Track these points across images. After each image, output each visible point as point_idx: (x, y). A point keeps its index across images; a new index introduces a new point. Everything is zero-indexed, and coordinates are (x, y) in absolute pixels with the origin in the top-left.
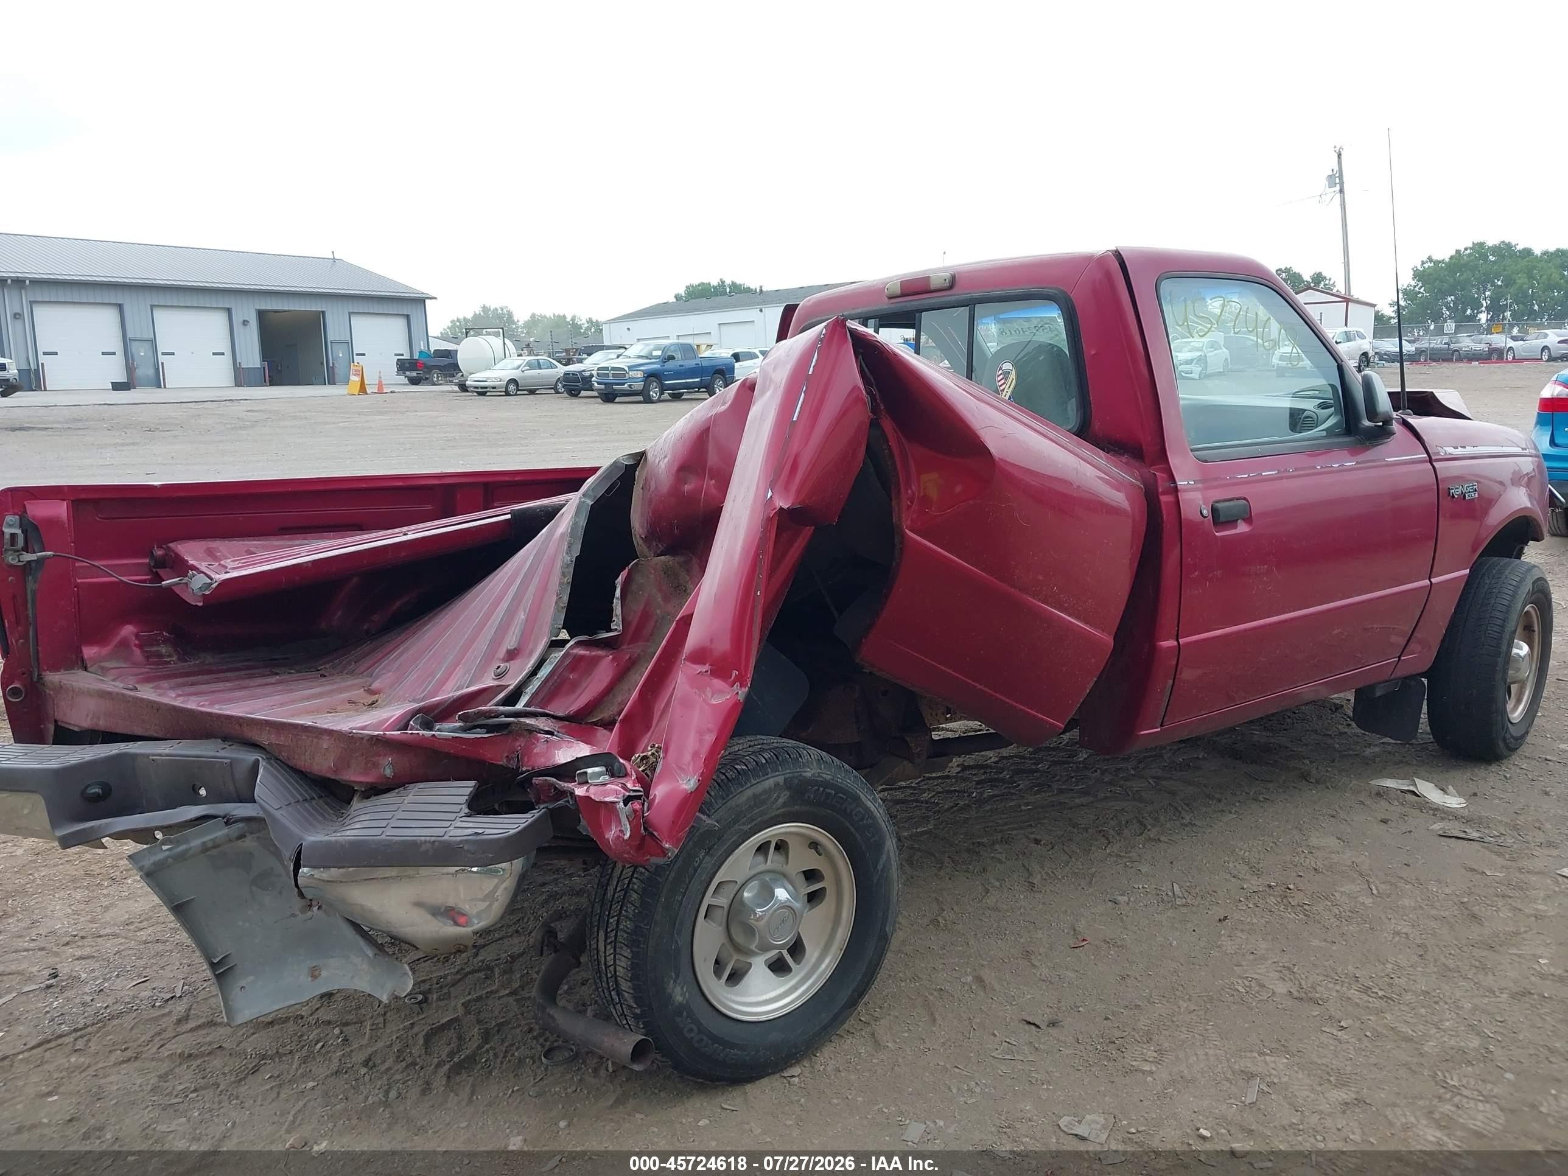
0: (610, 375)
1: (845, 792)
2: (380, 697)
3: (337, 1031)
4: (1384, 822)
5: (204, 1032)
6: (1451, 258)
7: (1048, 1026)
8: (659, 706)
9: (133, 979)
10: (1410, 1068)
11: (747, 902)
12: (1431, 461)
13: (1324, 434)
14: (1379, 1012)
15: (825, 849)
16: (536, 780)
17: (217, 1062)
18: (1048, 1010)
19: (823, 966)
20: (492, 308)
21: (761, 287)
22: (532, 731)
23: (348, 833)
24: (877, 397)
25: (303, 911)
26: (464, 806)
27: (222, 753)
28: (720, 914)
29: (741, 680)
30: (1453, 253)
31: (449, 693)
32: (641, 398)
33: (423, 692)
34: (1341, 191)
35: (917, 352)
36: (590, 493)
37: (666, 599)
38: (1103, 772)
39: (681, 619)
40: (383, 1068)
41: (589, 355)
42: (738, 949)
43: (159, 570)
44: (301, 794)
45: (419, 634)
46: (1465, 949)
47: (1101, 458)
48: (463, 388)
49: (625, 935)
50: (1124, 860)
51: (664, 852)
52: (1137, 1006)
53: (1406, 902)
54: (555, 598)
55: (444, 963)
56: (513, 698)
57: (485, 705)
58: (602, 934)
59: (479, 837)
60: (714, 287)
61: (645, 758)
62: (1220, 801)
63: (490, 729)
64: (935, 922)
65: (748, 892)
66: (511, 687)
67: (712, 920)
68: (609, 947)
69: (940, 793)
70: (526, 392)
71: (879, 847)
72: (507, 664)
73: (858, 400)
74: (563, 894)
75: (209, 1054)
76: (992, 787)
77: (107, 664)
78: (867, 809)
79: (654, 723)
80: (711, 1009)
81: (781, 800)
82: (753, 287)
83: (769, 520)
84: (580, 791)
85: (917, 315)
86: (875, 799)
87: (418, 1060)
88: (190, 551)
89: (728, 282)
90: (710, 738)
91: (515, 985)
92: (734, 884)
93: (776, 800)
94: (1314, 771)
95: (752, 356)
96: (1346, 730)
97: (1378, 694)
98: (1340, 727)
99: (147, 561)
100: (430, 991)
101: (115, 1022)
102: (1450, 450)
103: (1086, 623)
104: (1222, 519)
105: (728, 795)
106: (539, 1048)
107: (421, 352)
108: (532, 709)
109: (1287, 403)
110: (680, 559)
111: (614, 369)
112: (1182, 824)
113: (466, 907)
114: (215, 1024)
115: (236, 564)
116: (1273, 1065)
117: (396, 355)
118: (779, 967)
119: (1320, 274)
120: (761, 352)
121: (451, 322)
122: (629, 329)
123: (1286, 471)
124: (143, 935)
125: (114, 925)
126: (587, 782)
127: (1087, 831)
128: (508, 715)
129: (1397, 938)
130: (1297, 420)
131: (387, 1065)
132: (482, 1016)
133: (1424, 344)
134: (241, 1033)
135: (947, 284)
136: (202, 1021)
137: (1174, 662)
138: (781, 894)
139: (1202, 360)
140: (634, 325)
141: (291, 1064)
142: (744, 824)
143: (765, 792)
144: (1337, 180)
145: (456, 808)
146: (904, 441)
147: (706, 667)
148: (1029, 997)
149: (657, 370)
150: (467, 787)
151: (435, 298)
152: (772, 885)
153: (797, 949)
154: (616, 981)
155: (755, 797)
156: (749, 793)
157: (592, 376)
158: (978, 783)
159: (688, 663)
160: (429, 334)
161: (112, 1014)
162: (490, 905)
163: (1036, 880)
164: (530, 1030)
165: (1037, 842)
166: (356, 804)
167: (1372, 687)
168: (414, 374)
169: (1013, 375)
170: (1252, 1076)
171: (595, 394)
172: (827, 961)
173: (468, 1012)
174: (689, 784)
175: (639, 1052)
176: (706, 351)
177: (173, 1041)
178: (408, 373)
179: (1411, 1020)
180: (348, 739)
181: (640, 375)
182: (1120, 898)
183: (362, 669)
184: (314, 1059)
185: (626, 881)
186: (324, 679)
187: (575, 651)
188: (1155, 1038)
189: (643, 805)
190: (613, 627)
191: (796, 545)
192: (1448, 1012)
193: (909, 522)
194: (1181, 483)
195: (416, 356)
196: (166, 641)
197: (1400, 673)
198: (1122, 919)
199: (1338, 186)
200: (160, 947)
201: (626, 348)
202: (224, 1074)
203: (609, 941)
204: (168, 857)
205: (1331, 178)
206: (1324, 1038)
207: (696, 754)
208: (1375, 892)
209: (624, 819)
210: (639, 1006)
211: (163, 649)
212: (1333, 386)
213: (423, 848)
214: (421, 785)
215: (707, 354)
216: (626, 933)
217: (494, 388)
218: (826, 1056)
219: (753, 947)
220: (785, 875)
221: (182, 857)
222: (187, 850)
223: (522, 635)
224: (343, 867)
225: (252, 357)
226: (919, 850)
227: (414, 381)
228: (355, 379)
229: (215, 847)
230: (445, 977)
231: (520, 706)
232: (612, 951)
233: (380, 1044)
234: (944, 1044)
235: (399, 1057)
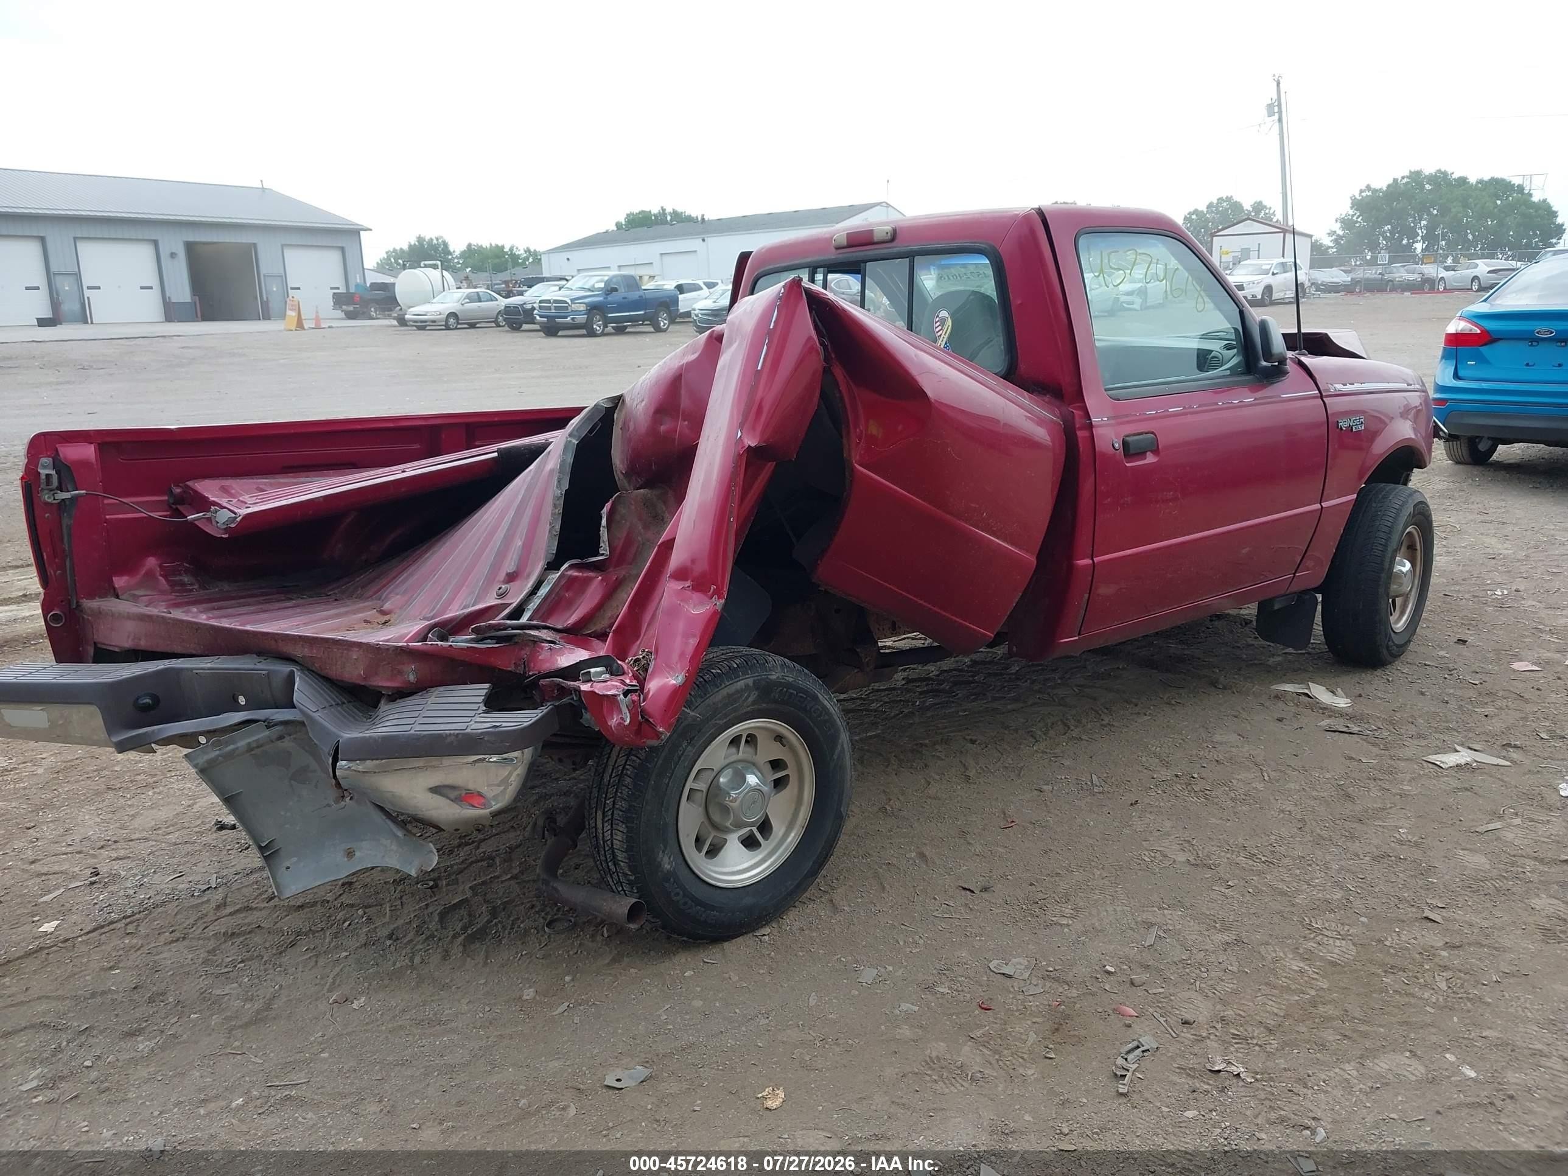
0: (553, 308)
1: (806, 692)
2: (392, 617)
3: (360, 912)
4: (1280, 720)
5: (242, 915)
6: (1389, 186)
7: (981, 891)
8: (647, 617)
9: (169, 875)
10: (1282, 916)
11: (722, 786)
12: (1322, 397)
13: (1228, 372)
14: (1260, 873)
15: (789, 742)
16: (542, 682)
17: (257, 939)
18: (981, 879)
19: (790, 839)
20: (427, 238)
21: (703, 215)
22: (536, 642)
23: (380, 730)
24: (829, 347)
25: (337, 802)
26: (482, 705)
27: (259, 666)
28: (700, 798)
29: (718, 593)
30: (1391, 181)
31: (455, 611)
32: (584, 332)
33: (432, 610)
34: (1280, 120)
35: (863, 306)
36: (575, 433)
37: (646, 527)
38: (1033, 682)
39: (661, 544)
40: (405, 940)
41: (530, 287)
42: (715, 827)
43: (179, 507)
44: (333, 699)
45: (420, 561)
46: (1338, 822)
47: (1025, 398)
48: (402, 322)
49: (621, 813)
50: (1050, 755)
51: (658, 736)
52: (1058, 874)
53: (1292, 786)
54: (548, 527)
55: (449, 855)
56: (517, 613)
57: (493, 619)
58: (600, 814)
59: (497, 730)
60: (654, 215)
61: (637, 660)
62: (1136, 705)
63: (499, 640)
64: (883, 810)
65: (724, 777)
66: (514, 605)
67: (693, 801)
68: (606, 824)
69: (886, 703)
70: (466, 326)
71: (834, 739)
72: (508, 586)
73: (812, 349)
74: (553, 795)
75: (250, 932)
76: (934, 697)
77: (138, 593)
78: (824, 707)
79: (642, 634)
80: (693, 877)
81: (750, 699)
82: (694, 215)
83: (740, 456)
84: (585, 687)
85: (862, 265)
86: (830, 698)
87: (436, 933)
88: (209, 489)
89: (669, 210)
90: (693, 642)
91: (515, 871)
92: (710, 771)
93: (747, 698)
94: (1222, 679)
95: (695, 288)
96: (1253, 643)
97: (1276, 607)
98: (1249, 640)
99: (165, 498)
100: (439, 878)
101: (160, 910)
102: (1339, 387)
103: (1012, 544)
104: (1132, 451)
105: (705, 695)
106: (542, 921)
107: (357, 286)
108: (534, 622)
109: (1195, 344)
110: (657, 492)
111: (556, 301)
112: (1102, 725)
113: (484, 790)
114: (251, 909)
115: (254, 500)
116: (1169, 917)
117: (332, 288)
118: (750, 843)
119: (1261, 202)
120: (705, 284)
121: (387, 253)
122: (568, 259)
123: (1190, 407)
124: (172, 838)
125: (143, 830)
126: (591, 680)
127: (1017, 733)
128: (514, 628)
129: (1282, 815)
130: (1204, 359)
131: (408, 938)
132: (488, 897)
133: (1359, 274)
134: (276, 915)
135: (889, 237)
136: (237, 907)
137: (1090, 578)
138: (752, 779)
139: (1142, 292)
140: (575, 255)
141: (325, 938)
142: (720, 719)
143: (737, 692)
144: (1276, 109)
145: (475, 707)
146: (851, 384)
147: (688, 583)
148: (965, 868)
149: (600, 302)
150: (481, 690)
151: (371, 230)
152: (744, 772)
153: (765, 827)
154: (613, 852)
155: (729, 696)
156: (724, 692)
157: (533, 309)
158: (921, 693)
159: (672, 580)
160: (365, 267)
161: (156, 902)
162: (505, 789)
163: (972, 773)
164: (533, 907)
165: (973, 742)
166: (384, 706)
167: (1271, 601)
168: (351, 308)
169: (949, 322)
170: (1152, 925)
171: (537, 327)
172: (793, 835)
173: (475, 894)
174: (675, 680)
175: (634, 913)
176: (649, 282)
177: (215, 924)
178: (344, 307)
179: (1287, 879)
180: (375, 650)
181: (582, 308)
182: (1045, 787)
183: (370, 593)
184: (343, 934)
185: (620, 768)
186: (336, 602)
187: (570, 573)
188: (1072, 899)
189: (639, 696)
190: (601, 552)
191: (760, 478)
192: (1318, 872)
193: (858, 457)
194: (1095, 420)
195: (352, 290)
196: (187, 571)
197: (1295, 588)
198: (1046, 804)
199: (1277, 115)
200: (189, 848)
201: (567, 280)
202: (265, 948)
203: (606, 819)
204: (219, 756)
205: (1270, 107)
206: (1214, 895)
207: (682, 655)
208: (1266, 778)
209: (625, 710)
210: (634, 873)
211: (186, 579)
212: (1236, 330)
213: (449, 740)
214: (442, 688)
215: (648, 285)
216: (621, 811)
217: (434, 321)
218: (791, 918)
219: (728, 824)
220: (754, 764)
221: (230, 756)
222: (234, 750)
223: (520, 559)
224: (377, 759)
225: (182, 292)
226: (868, 751)
227: (350, 316)
228: (291, 314)
229: (258, 747)
230: (452, 866)
231: (524, 620)
232: (609, 827)
233: (400, 922)
234: (892, 907)
235: (419, 931)
